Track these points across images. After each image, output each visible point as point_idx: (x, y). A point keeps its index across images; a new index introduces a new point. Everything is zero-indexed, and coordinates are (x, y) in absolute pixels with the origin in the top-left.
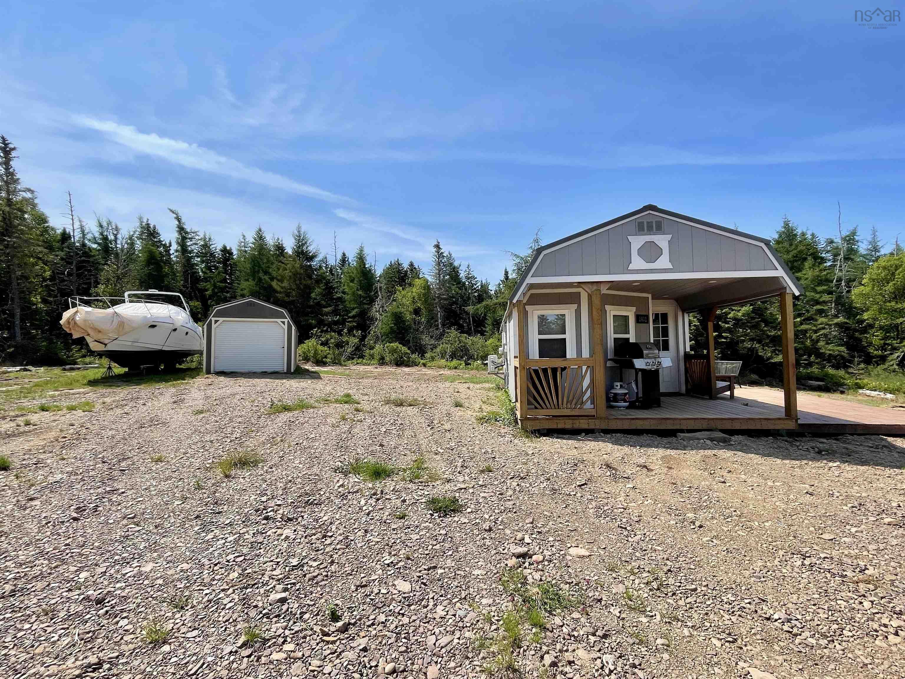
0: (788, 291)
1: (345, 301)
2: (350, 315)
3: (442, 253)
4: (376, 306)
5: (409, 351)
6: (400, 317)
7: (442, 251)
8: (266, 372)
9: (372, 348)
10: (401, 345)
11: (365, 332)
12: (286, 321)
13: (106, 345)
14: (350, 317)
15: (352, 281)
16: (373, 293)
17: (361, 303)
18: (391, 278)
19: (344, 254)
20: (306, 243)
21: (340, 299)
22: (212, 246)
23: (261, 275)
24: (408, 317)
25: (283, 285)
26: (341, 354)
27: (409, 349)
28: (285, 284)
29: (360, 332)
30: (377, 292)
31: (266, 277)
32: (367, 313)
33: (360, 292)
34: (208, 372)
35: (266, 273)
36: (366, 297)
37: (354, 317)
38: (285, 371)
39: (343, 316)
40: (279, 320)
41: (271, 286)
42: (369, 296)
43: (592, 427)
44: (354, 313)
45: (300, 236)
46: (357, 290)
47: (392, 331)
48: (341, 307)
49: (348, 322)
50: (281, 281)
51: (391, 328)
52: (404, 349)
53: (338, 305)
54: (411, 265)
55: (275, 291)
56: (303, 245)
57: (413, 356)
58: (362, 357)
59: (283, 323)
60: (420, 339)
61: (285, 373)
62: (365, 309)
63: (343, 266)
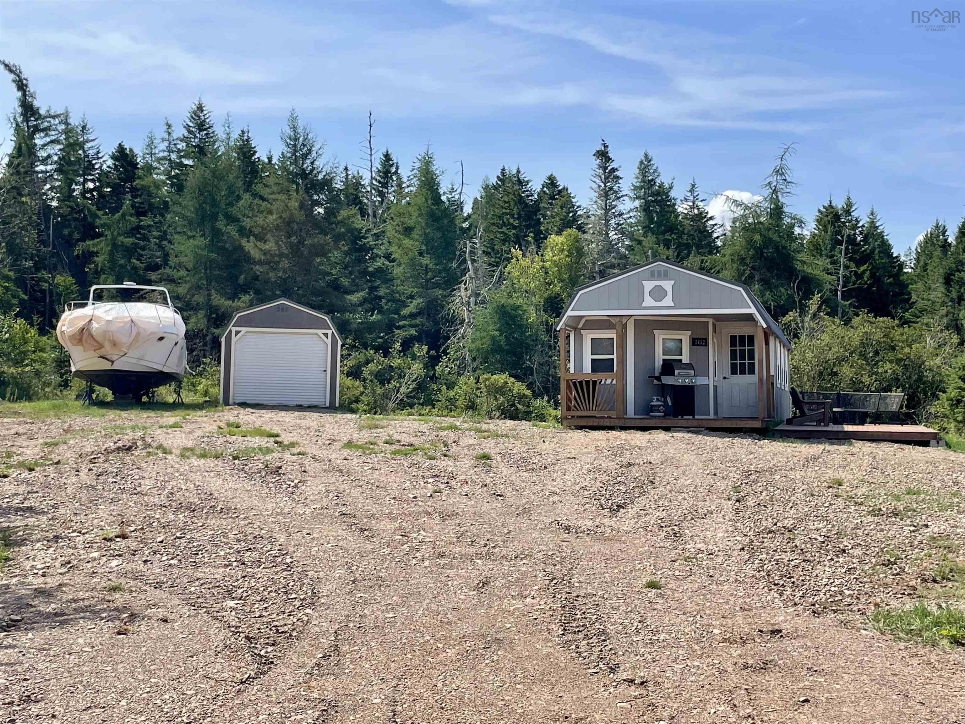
0: (759, 324)
1: (392, 280)
2: (405, 312)
3: (614, 170)
4: (463, 293)
5: (528, 392)
6: (513, 318)
7: (613, 165)
8: (301, 406)
9: (450, 386)
10: (512, 380)
11: (437, 350)
12: (329, 332)
13: (113, 362)
14: (404, 318)
15: (408, 231)
16: (454, 265)
17: (427, 285)
18: (500, 217)
19: (387, 157)
20: (310, 151)
21: (381, 272)
22: (89, 145)
23: (221, 224)
24: (533, 316)
25: (267, 247)
26: (386, 396)
27: (529, 387)
28: (270, 245)
29: (425, 348)
30: (465, 261)
31: (232, 230)
32: (443, 307)
33: (426, 260)
34: (226, 402)
35: (231, 219)
36: (440, 272)
37: (412, 316)
38: (328, 405)
39: (390, 311)
40: (320, 332)
41: (240, 248)
42: (447, 270)
43: (613, 425)
44: (411, 308)
45: (296, 139)
46: (421, 254)
47: (496, 348)
48: (382, 292)
49: (399, 328)
50: (260, 238)
51: (493, 338)
52: (519, 387)
53: (376, 288)
54: (552, 182)
55: (248, 258)
56: (305, 157)
57: (538, 402)
58: (430, 402)
59: (326, 335)
60: (555, 368)
61: (327, 408)
62: (436, 300)
63: (385, 185)
